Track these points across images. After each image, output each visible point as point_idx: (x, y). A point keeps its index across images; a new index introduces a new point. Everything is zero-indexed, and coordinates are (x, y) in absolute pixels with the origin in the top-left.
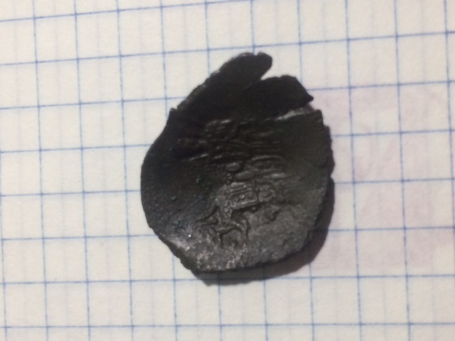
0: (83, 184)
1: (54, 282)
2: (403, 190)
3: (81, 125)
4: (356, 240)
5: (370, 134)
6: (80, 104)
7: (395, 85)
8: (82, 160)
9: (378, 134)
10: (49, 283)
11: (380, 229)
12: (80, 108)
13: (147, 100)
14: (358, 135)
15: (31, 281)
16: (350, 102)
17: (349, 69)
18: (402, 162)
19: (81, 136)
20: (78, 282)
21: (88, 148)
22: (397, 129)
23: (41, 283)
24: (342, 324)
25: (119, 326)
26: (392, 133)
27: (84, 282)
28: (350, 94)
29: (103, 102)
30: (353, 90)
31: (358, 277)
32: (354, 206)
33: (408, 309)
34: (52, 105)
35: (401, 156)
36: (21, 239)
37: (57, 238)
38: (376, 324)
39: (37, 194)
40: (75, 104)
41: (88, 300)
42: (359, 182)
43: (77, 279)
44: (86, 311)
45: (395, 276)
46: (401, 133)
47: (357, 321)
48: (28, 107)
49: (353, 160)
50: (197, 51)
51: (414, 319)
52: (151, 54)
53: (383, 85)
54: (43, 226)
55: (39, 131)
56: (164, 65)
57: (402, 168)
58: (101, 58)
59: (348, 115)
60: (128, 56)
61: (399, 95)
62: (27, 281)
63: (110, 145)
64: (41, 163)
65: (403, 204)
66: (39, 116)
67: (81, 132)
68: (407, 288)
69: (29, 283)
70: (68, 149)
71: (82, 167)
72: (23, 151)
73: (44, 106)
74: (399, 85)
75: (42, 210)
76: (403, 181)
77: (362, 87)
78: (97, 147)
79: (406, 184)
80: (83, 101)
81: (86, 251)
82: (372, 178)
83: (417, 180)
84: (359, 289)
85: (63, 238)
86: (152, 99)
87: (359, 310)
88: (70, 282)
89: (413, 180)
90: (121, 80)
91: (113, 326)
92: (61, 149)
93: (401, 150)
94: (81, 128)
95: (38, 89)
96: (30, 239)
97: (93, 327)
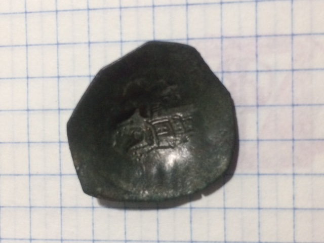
0: (59, 103)
1: (36, 175)
2: (293, 112)
3: (58, 59)
4: (258, 148)
5: (270, 71)
6: (58, 44)
7: (289, 35)
8: (58, 85)
9: (276, 71)
10: (33, 175)
11: (275, 140)
12: (58, 47)
13: (107, 42)
14: (261, 71)
15: (19, 173)
16: (257, 47)
17: (256, 22)
18: (293, 91)
19: (58, 68)
20: (54, 175)
21: (63, 77)
22: (290, 68)
23: (26, 175)
24: (246, 208)
25: (83, 207)
26: (287, 70)
27: (58, 175)
28: (257, 41)
29: (75, 43)
30: (259, 38)
31: (259, 175)
32: (257, 123)
33: (294, 198)
34: (37, 45)
35: (293, 87)
36: (12, 143)
37: (39, 142)
38: (270, 209)
39: (24, 110)
40: (54, 44)
41: (61, 188)
42: (261, 106)
43: (53, 173)
44: (59, 196)
45: (285, 174)
46: (293, 70)
47: (257, 206)
48: (19, 46)
49: (257, 89)
50: (145, 7)
51: (298, 205)
52: (111, 8)
53: (281, 35)
54: (28, 134)
55: (27, 64)
56: (121, 17)
57: (293, 96)
58: (74, 10)
59: (254, 56)
60: (94, 9)
61: (292, 43)
62: (16, 173)
63: (79, 75)
64: (28, 87)
65: (293, 122)
66: (27, 52)
67: (58, 65)
68: (293, 183)
69: (18, 175)
70: (48, 77)
71: (59, 91)
72: (14, 78)
73: (31, 45)
74: (293, 35)
75: (28, 122)
76: (293, 105)
77: (266, 36)
78: (70, 77)
79: (296, 108)
80: (60, 42)
81: (60, 152)
82: (270, 102)
83: (304, 105)
84: (258, 183)
85: (43, 142)
86: (111, 42)
87: (259, 199)
88: (48, 175)
89: (300, 105)
90: (89, 27)
91: (79, 207)
92: (43, 77)
93: (293, 82)
94: (58, 62)
95: (26, 32)
96: (19, 143)
97: (64, 207)
